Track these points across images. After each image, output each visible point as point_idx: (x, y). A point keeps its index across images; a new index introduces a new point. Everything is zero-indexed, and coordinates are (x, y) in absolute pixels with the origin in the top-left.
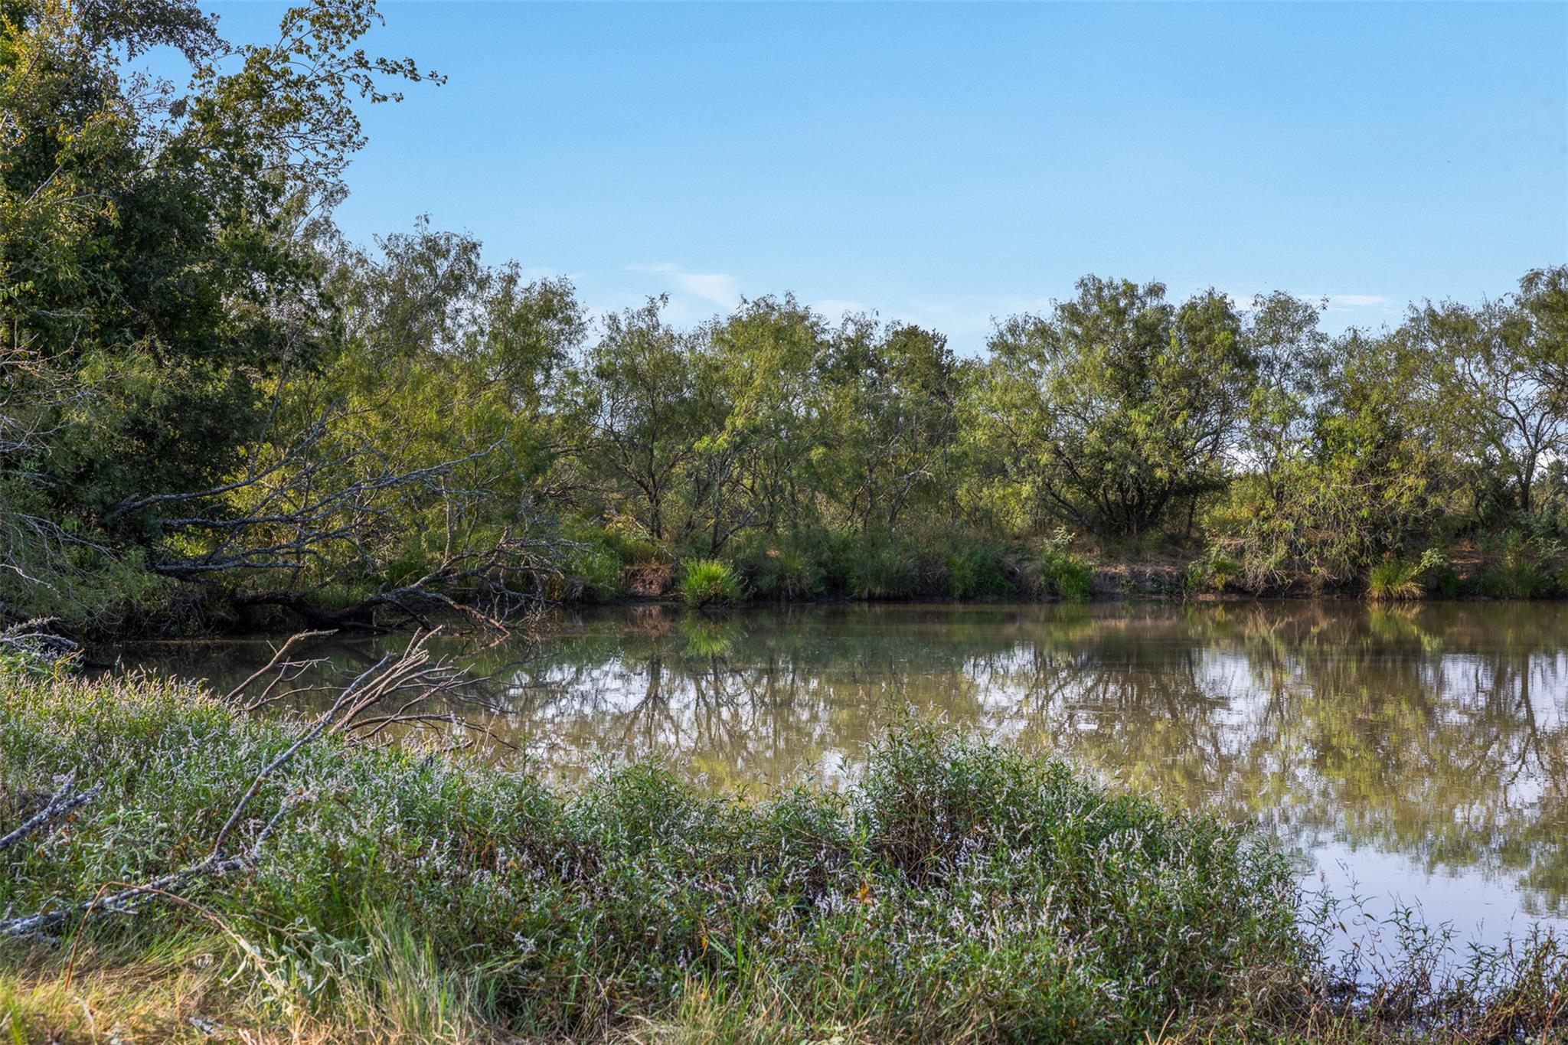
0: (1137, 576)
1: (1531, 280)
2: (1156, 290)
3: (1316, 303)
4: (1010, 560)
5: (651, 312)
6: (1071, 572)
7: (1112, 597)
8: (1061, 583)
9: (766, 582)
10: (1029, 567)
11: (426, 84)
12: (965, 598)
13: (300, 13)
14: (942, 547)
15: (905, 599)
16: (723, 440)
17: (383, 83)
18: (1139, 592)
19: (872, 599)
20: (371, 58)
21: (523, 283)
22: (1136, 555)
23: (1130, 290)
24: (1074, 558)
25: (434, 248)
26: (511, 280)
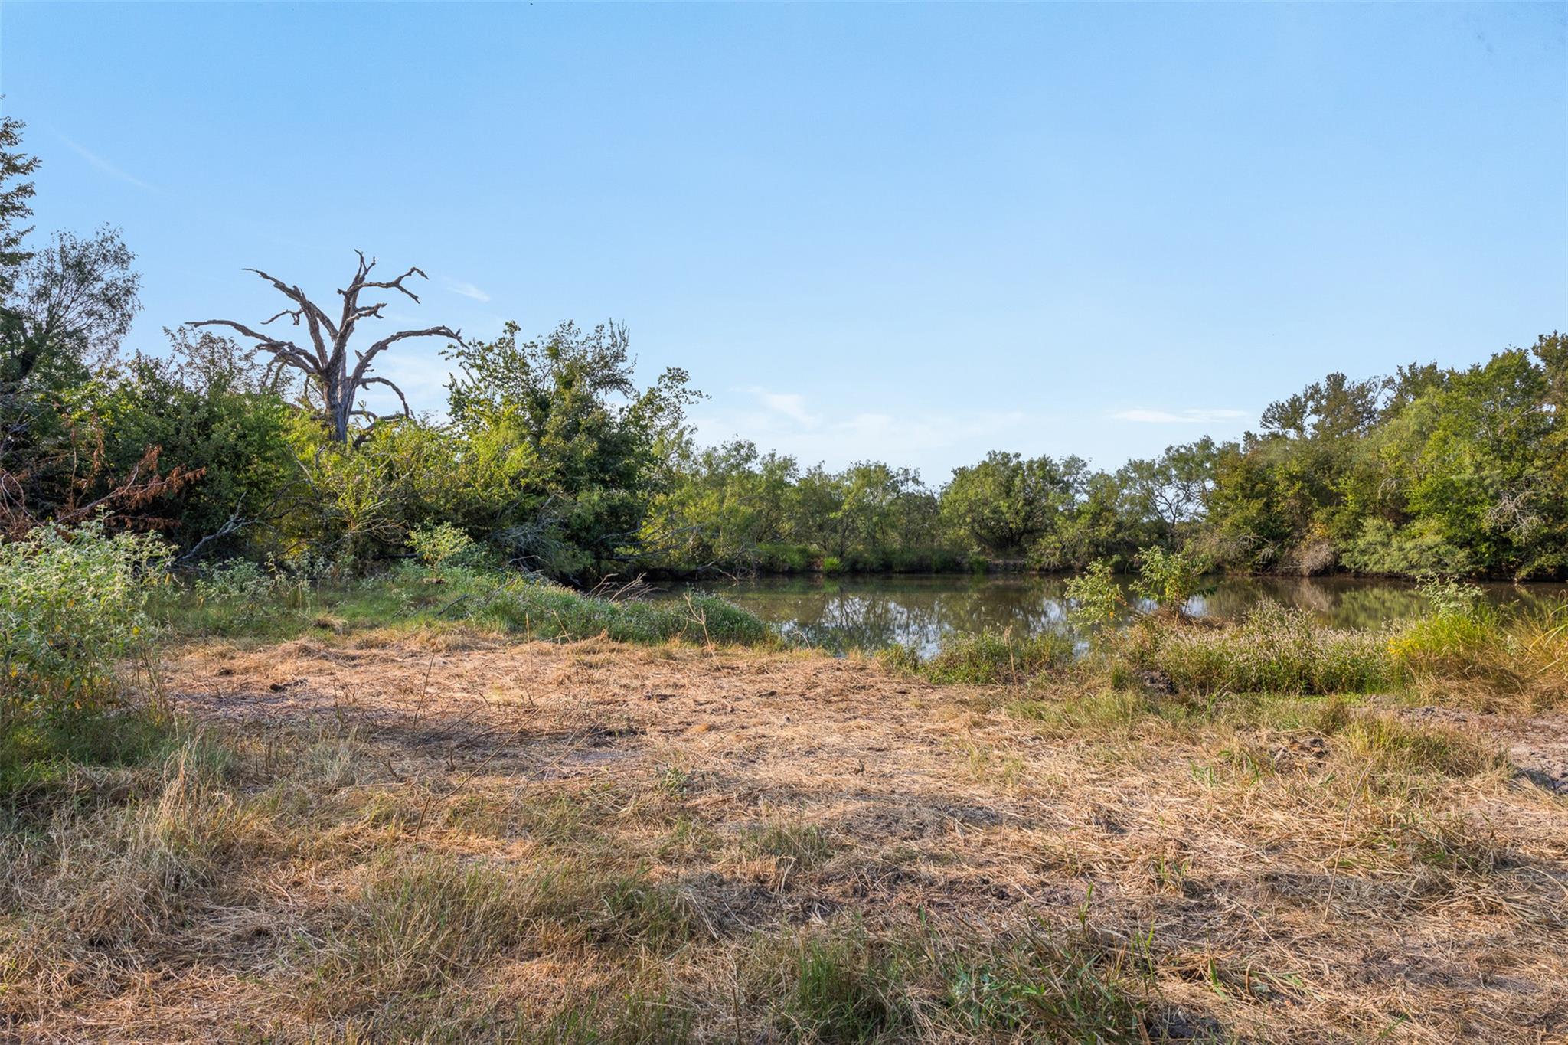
0: (1006, 565)
1: (1169, 450)
2: (1017, 456)
3: (1086, 460)
4: (959, 558)
5: (819, 467)
6: (979, 563)
7: (995, 572)
8: (975, 567)
9: (860, 566)
10: (964, 561)
11: (705, 398)
12: (937, 572)
13: (664, 376)
14: (929, 553)
15: (913, 572)
16: (840, 514)
17: (692, 398)
18: (1006, 570)
19: (900, 572)
20: (687, 390)
21: (776, 457)
22: (1008, 557)
23: (1006, 456)
24: (982, 558)
25: (739, 446)
26: (773, 455)
